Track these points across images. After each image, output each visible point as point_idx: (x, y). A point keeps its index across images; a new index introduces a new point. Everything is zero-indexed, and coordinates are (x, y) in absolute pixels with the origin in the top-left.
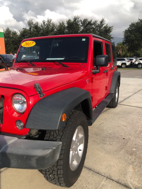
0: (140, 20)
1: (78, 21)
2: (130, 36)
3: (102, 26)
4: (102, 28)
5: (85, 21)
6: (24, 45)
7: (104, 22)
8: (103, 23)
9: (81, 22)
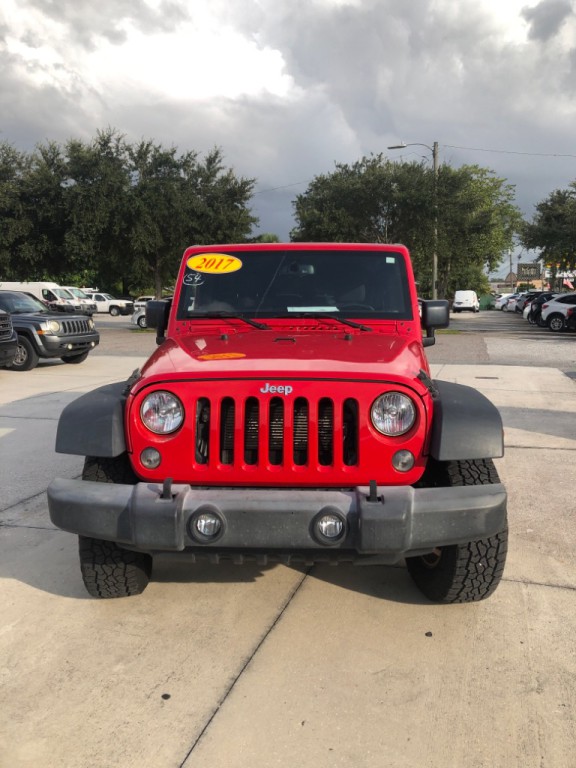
0: (339, 166)
1: (117, 147)
2: (320, 221)
3: (213, 174)
4: (214, 183)
5: (147, 149)
6: (198, 267)
7: (220, 161)
8: (218, 166)
9: (131, 154)
